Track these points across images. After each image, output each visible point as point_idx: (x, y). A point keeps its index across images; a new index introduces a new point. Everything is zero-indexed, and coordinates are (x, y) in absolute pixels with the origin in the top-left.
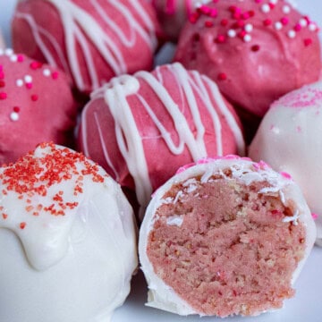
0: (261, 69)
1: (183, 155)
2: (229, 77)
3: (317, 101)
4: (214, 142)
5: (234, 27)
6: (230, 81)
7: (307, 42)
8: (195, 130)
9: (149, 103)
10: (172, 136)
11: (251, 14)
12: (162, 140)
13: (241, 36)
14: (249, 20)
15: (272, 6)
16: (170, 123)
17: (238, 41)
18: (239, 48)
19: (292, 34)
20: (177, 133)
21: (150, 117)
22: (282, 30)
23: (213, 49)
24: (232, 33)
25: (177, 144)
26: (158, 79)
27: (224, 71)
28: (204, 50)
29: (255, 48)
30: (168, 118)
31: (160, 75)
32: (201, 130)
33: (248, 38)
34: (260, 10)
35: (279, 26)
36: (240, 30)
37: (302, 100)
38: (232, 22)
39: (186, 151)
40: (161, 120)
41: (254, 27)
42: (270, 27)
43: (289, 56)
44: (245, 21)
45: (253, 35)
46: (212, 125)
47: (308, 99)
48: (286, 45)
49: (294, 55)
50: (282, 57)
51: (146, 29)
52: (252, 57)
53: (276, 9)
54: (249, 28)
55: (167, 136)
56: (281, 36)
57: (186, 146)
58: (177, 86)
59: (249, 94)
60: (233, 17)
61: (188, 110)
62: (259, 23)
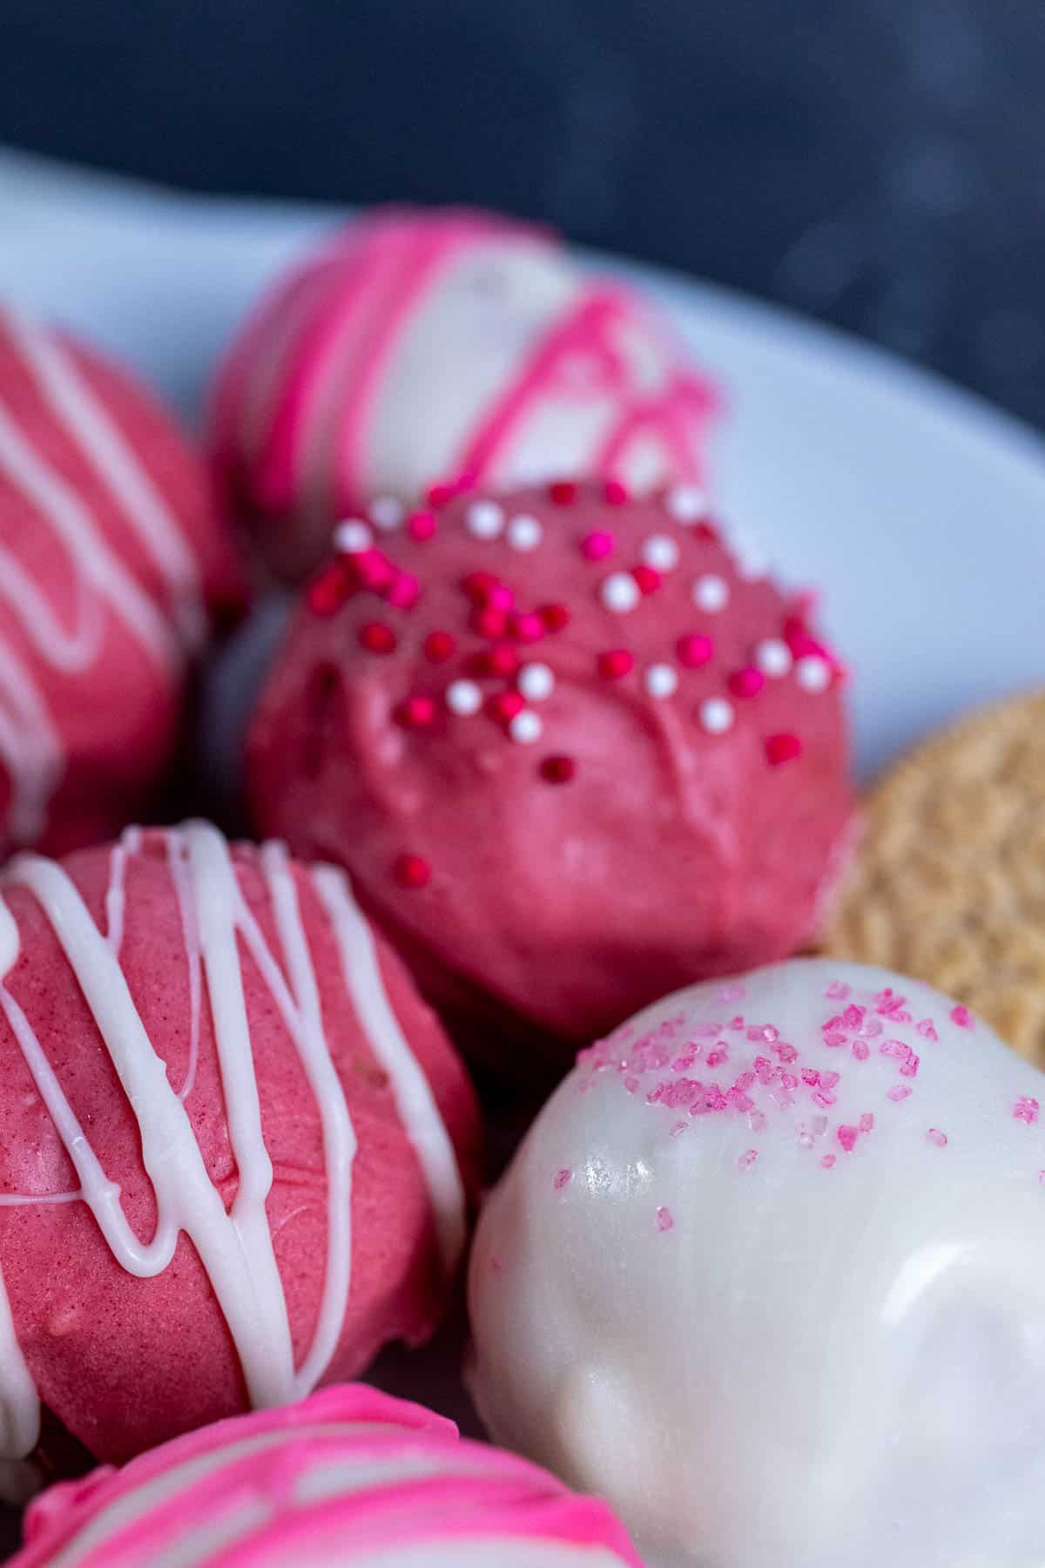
0: (573, 850)
2: (441, 877)
3: (755, 1092)
4: (320, 1214)
5: (476, 670)
6: (441, 893)
7: (779, 749)
8: (228, 1177)
9: (42, 1040)
10: (127, 1199)
11: (552, 618)
12: (83, 1212)
13: (500, 711)
14: (541, 648)
15: (646, 579)
16: (127, 1143)
17: (489, 731)
18: (491, 762)
19: (718, 715)
20: (150, 1183)
21: (41, 1105)
22: (676, 698)
23: (388, 749)
24: (465, 697)
25: (147, 1234)
26: (103, 927)
27: (420, 846)
28: (351, 751)
29: (556, 770)
30: (117, 1115)
31: (115, 900)
32: (258, 1173)
33: (527, 726)
34: (596, 594)
35: (662, 681)
36: (497, 686)
37: (700, 1073)
38: (469, 644)
40: (87, 1124)
41: (560, 675)
42: (629, 682)
43: (697, 807)
44: (525, 651)
45: (549, 711)
46: (317, 1138)
47: (723, 1077)
48: (685, 760)
49: (718, 805)
50: (666, 809)
52: (542, 802)
53: (668, 593)
54: (537, 682)
55: (104, 1196)
56: (672, 724)
57: (185, 1236)
58: (181, 958)
60: (474, 624)
61: (212, 1081)
62: (581, 662)
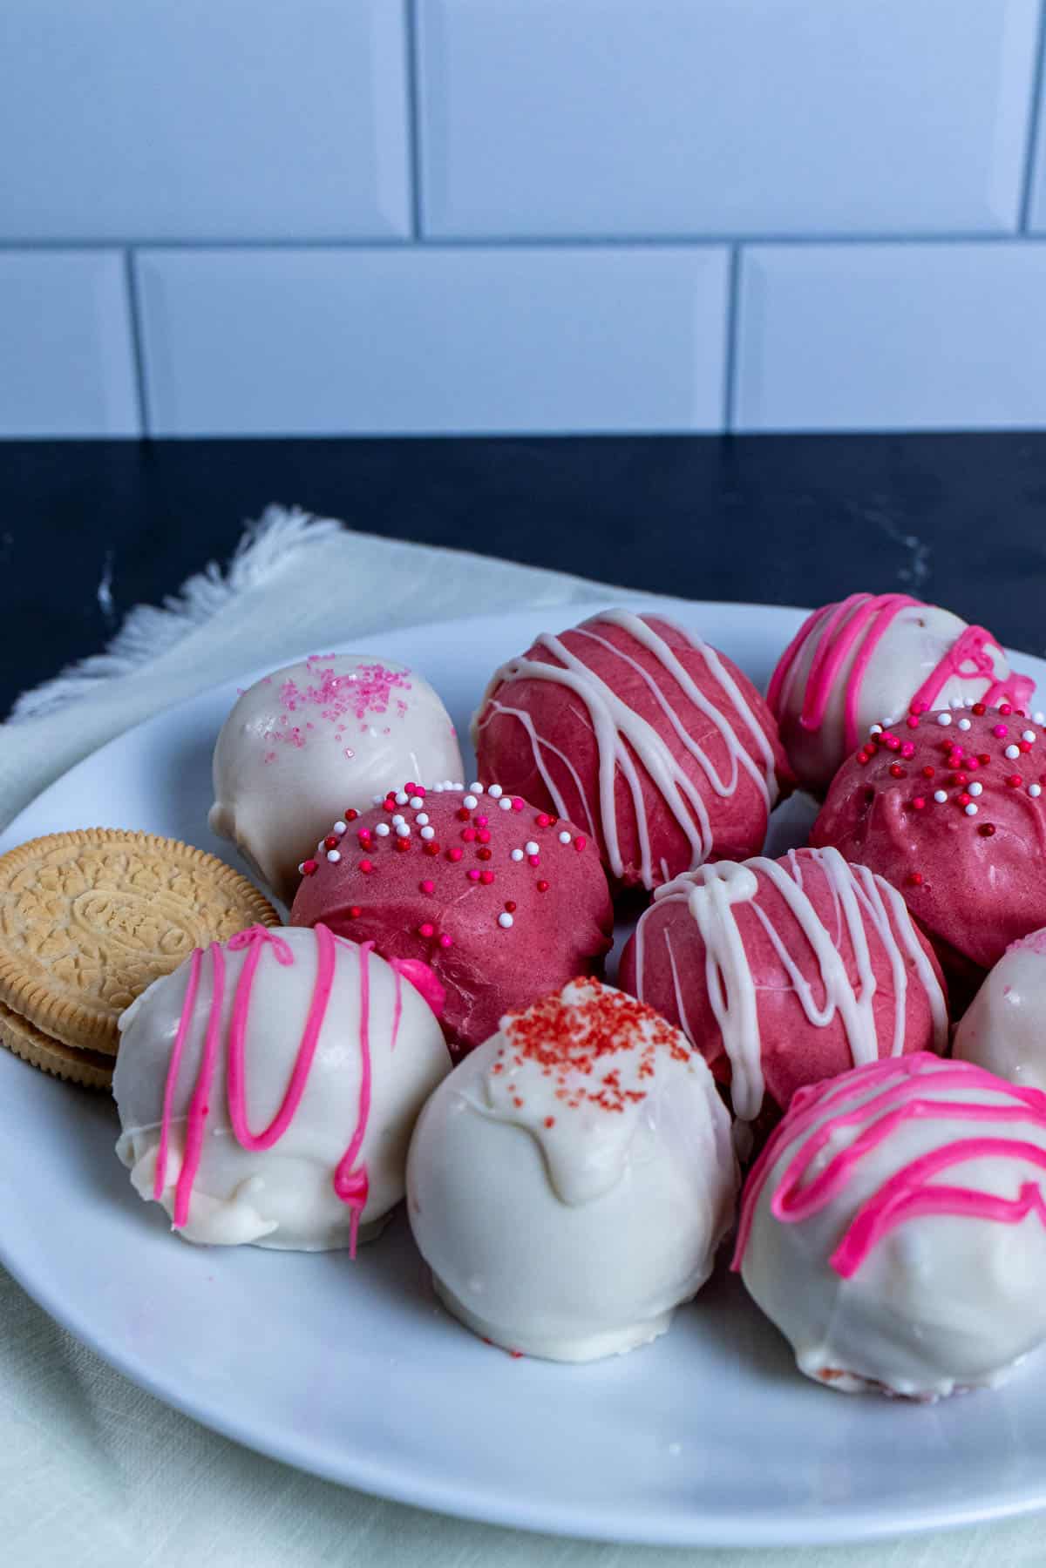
0: (993, 871)
1: (830, 1028)
2: (927, 881)
4: (892, 1010)
5: (947, 784)
6: (928, 889)
8: (857, 984)
9: (773, 923)
10: (813, 991)
11: (983, 761)
12: (795, 996)
13: (958, 804)
14: (978, 774)
15: (1024, 746)
16: (812, 965)
17: (954, 812)
18: (956, 825)
20: (823, 984)
21: (774, 949)
23: (902, 823)
24: (942, 796)
25: (822, 1008)
26: (794, 878)
27: (918, 868)
28: (883, 824)
29: (985, 831)
30: (808, 955)
31: (797, 869)
32: (870, 984)
33: (972, 809)
34: (1003, 752)
35: (1036, 791)
36: (957, 791)
38: (942, 772)
39: (838, 1021)
40: (795, 958)
41: (985, 788)
42: (1020, 790)
44: (971, 776)
45: (983, 804)
46: (891, 977)
50: (1038, 849)
51: (761, 763)
52: (978, 846)
53: (1034, 752)
54: (977, 789)
55: (804, 988)
56: (1041, 809)
57: (838, 1010)
58: (829, 893)
59: (966, 920)
60: (945, 764)
61: (848, 945)
62: (998, 782)
